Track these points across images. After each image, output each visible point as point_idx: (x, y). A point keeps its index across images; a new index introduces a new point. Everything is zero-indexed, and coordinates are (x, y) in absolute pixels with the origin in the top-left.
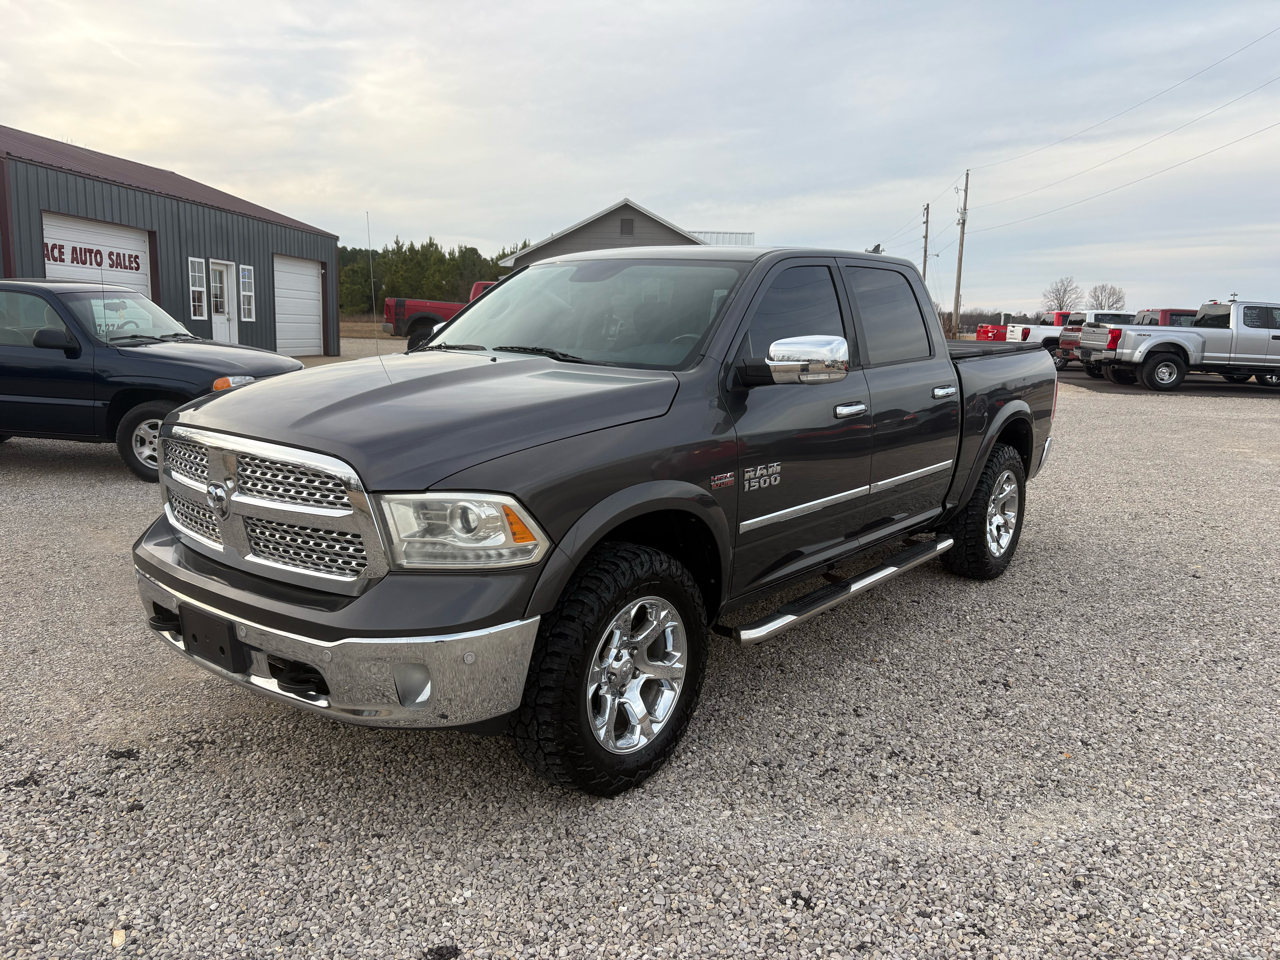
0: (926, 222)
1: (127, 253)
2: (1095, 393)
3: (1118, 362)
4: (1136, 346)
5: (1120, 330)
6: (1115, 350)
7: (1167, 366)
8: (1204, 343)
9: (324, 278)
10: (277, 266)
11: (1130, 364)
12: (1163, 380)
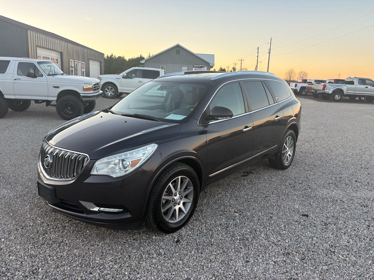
0: (258, 52)
1: (55, 58)
2: (319, 102)
3: (325, 93)
4: (330, 90)
5: (326, 85)
6: (324, 90)
7: (338, 95)
8: (348, 89)
9: (101, 66)
10: (90, 63)
11: (328, 94)
12: (336, 98)
